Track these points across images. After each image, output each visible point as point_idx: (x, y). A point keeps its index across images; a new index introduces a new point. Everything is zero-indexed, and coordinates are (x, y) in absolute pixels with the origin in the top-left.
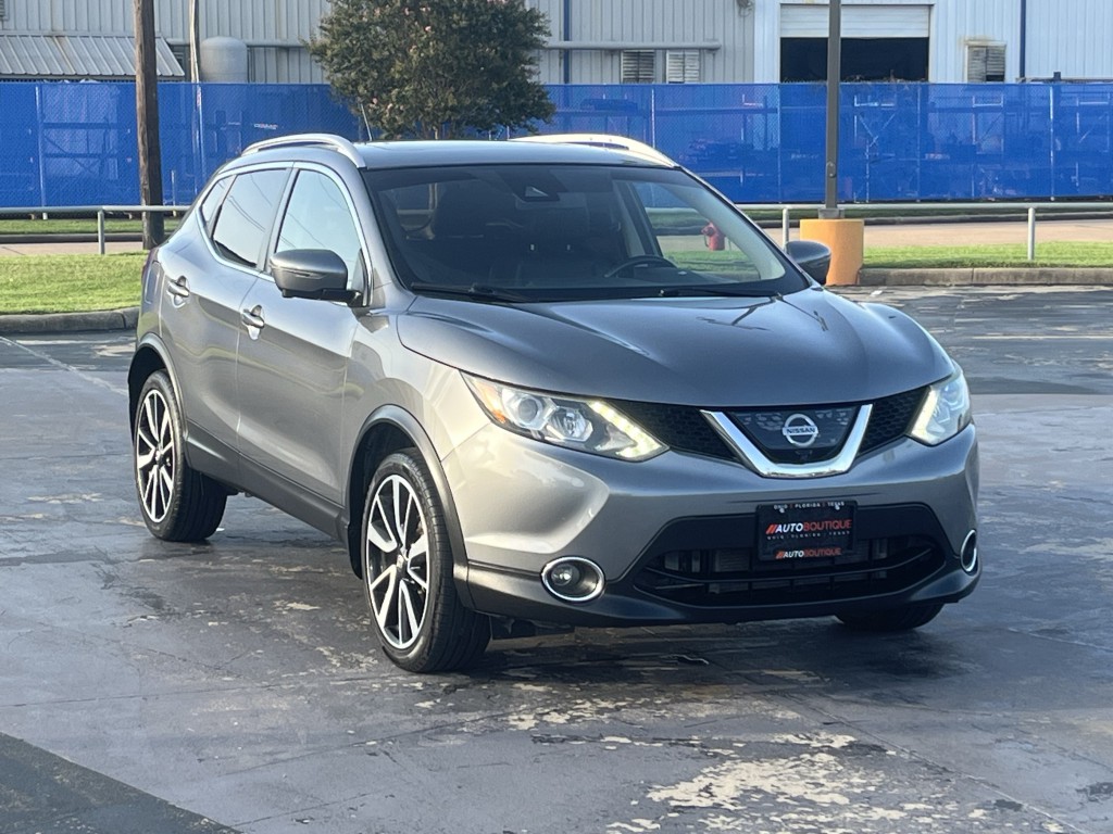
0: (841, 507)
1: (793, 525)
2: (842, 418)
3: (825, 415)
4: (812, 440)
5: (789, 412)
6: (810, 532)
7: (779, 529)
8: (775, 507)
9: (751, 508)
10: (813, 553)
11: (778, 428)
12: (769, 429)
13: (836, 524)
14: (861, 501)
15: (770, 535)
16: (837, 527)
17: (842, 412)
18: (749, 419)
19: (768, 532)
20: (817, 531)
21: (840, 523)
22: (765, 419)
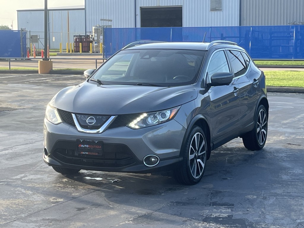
0: (97, 142)
1: (86, 145)
2: (104, 119)
3: (99, 117)
4: (93, 124)
5: (89, 116)
6: (90, 148)
7: (82, 146)
8: (80, 140)
9: (75, 140)
10: (91, 154)
11: (85, 120)
12: (84, 120)
13: (97, 147)
14: (105, 142)
15: (80, 147)
16: (98, 148)
17: (104, 117)
18: (80, 117)
19: (79, 146)
20: (92, 148)
21: (98, 147)
22: (83, 117)
